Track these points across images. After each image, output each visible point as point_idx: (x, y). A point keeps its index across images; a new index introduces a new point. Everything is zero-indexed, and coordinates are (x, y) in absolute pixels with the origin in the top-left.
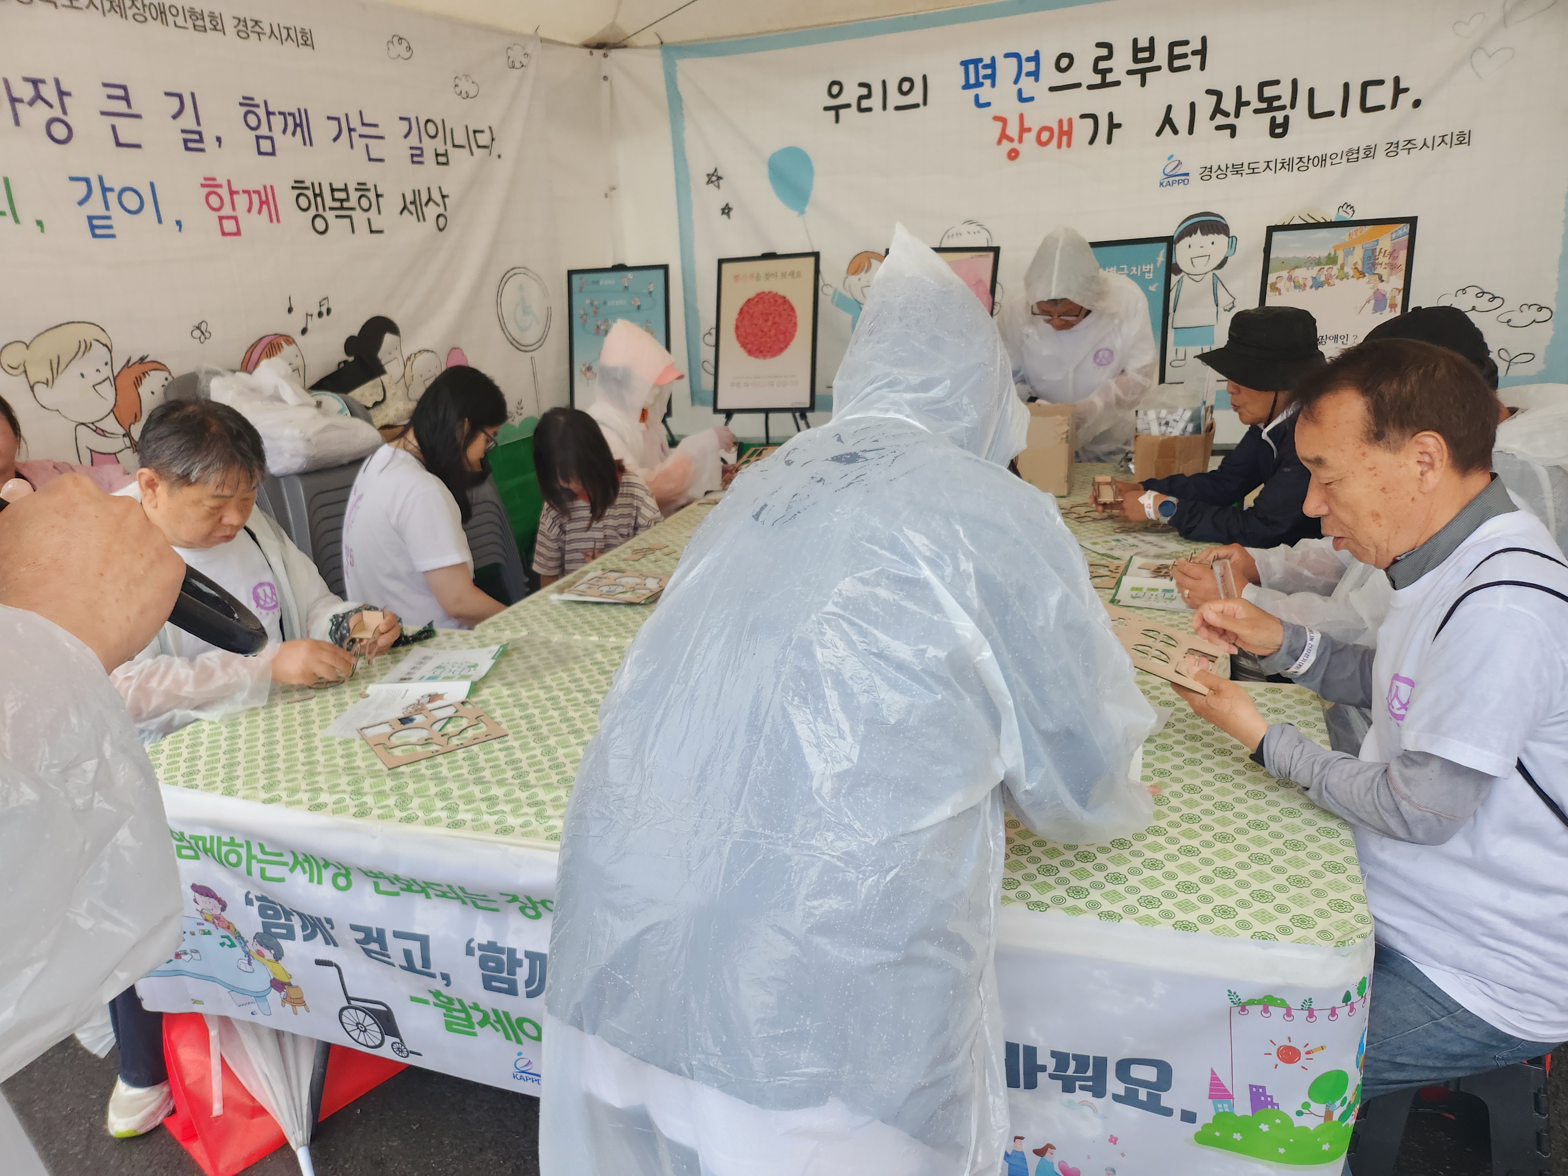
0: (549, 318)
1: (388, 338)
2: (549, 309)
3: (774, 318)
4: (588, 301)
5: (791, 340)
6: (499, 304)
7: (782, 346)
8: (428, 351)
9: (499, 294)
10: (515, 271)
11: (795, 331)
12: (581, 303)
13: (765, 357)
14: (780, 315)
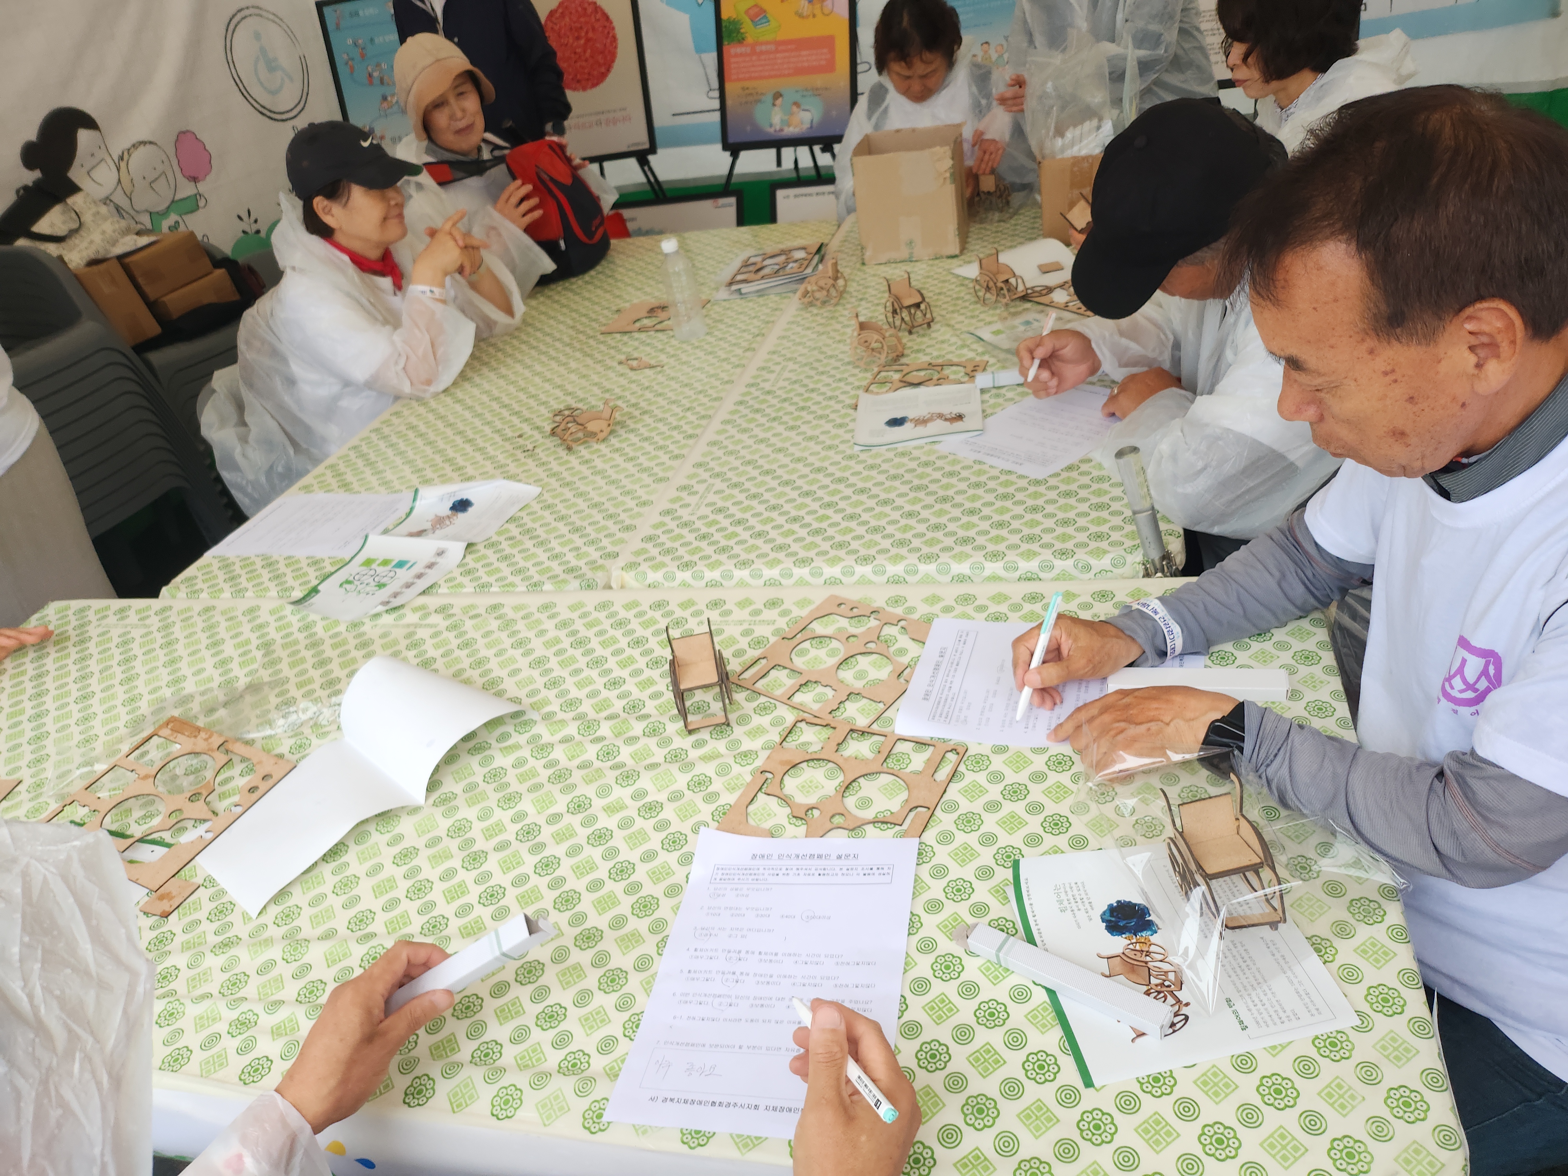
0: (305, 70)
1: (84, 136)
2: (303, 60)
3: (587, 33)
4: (350, 42)
5: (613, 61)
6: (230, 63)
7: (603, 70)
8: (144, 143)
9: (228, 49)
10: (246, 12)
11: (616, 47)
12: (343, 43)
13: (584, 89)
14: (594, 29)
